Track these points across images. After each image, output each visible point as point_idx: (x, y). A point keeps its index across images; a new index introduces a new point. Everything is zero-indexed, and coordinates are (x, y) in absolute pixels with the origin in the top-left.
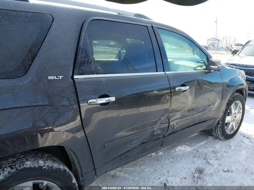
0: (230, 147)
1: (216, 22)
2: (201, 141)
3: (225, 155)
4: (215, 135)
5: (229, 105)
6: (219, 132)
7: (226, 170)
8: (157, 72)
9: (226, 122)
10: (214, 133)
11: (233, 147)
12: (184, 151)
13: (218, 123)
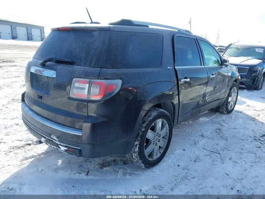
0: (232, 118)
1: (190, 22)
2: (213, 115)
3: (230, 121)
4: (221, 111)
5: (231, 89)
6: (224, 108)
7: (233, 128)
8: (201, 65)
9: (229, 101)
10: (221, 109)
11: (233, 118)
12: (204, 120)
13: (225, 102)
